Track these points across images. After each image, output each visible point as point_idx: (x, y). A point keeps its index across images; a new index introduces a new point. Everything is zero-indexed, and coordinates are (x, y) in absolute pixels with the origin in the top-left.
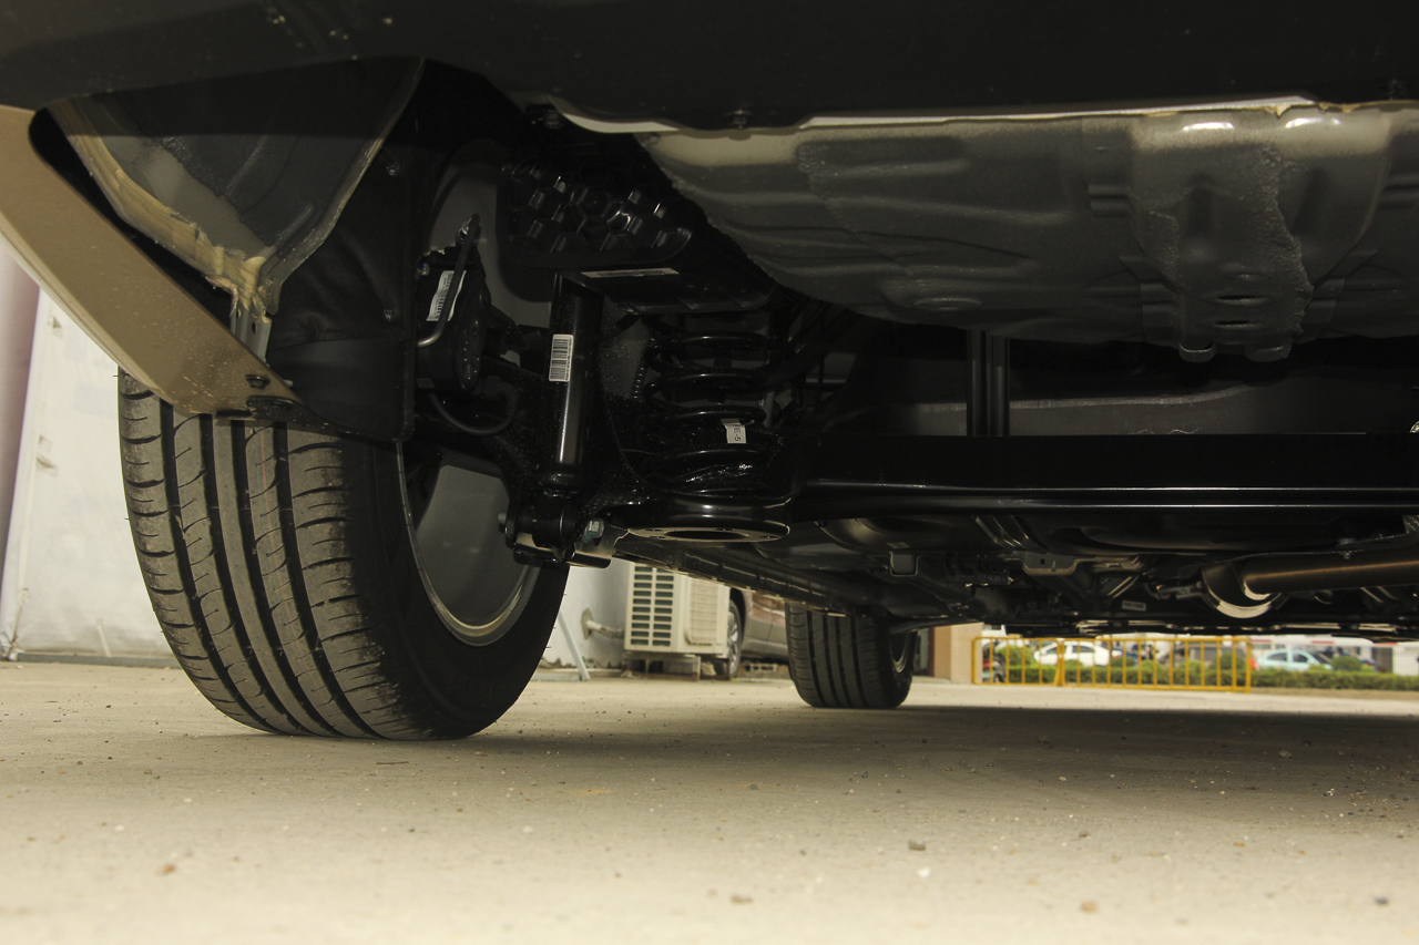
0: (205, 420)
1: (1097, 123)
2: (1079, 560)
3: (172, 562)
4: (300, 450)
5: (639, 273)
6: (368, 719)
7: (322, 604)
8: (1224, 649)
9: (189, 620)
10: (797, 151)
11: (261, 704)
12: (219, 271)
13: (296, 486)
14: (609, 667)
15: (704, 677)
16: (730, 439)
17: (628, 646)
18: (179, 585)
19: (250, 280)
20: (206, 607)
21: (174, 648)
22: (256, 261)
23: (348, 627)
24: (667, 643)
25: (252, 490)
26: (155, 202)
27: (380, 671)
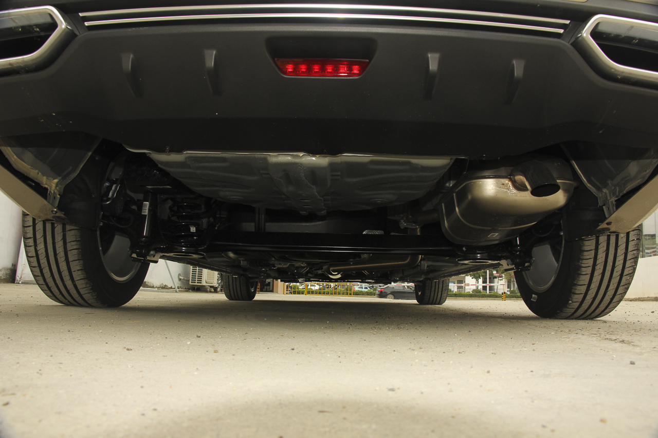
0: (44, 222)
1: (259, 156)
2: (289, 264)
3: (35, 259)
4: (69, 230)
5: (161, 187)
6: (89, 302)
7: (75, 271)
8: (348, 286)
9: (40, 275)
10: (186, 158)
11: (60, 297)
12: (44, 183)
13: (68, 240)
14: (185, 289)
15: (210, 292)
16: (192, 231)
17: (190, 283)
18: (37, 265)
19: (54, 185)
20: (44, 271)
21: (36, 282)
22: (56, 181)
23: (82, 277)
24: (201, 283)
25: (56, 241)
26: (26, 165)
27: (91, 289)
